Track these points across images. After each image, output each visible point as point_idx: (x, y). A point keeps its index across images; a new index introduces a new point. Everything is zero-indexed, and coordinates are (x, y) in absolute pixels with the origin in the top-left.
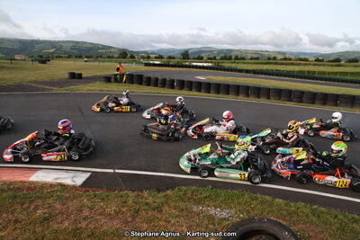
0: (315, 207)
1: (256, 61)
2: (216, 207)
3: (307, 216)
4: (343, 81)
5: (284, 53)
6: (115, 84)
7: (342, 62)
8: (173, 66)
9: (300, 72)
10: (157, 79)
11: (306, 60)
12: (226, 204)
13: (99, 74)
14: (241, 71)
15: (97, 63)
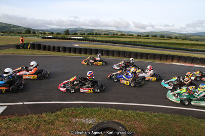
0: (138, 112)
1: (107, 36)
2: (86, 118)
3: (134, 117)
4: (151, 46)
5: (122, 32)
6: (23, 50)
7: (150, 37)
8: (59, 39)
9: (129, 42)
10: (50, 46)
11: (133, 35)
12: (91, 116)
13: (11, 43)
14: (99, 41)
15: (10, 37)
